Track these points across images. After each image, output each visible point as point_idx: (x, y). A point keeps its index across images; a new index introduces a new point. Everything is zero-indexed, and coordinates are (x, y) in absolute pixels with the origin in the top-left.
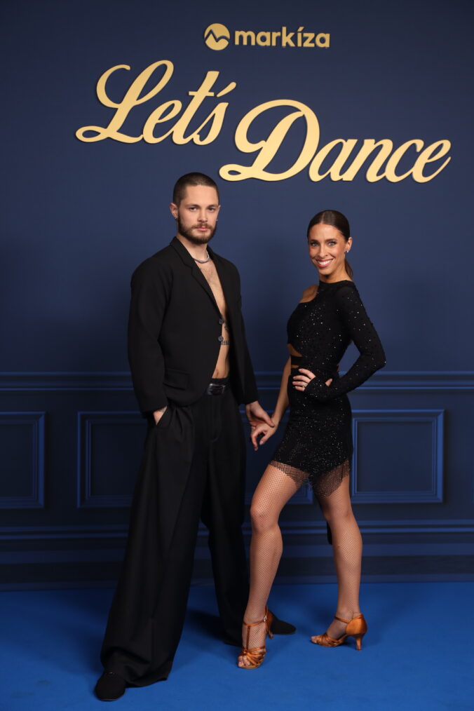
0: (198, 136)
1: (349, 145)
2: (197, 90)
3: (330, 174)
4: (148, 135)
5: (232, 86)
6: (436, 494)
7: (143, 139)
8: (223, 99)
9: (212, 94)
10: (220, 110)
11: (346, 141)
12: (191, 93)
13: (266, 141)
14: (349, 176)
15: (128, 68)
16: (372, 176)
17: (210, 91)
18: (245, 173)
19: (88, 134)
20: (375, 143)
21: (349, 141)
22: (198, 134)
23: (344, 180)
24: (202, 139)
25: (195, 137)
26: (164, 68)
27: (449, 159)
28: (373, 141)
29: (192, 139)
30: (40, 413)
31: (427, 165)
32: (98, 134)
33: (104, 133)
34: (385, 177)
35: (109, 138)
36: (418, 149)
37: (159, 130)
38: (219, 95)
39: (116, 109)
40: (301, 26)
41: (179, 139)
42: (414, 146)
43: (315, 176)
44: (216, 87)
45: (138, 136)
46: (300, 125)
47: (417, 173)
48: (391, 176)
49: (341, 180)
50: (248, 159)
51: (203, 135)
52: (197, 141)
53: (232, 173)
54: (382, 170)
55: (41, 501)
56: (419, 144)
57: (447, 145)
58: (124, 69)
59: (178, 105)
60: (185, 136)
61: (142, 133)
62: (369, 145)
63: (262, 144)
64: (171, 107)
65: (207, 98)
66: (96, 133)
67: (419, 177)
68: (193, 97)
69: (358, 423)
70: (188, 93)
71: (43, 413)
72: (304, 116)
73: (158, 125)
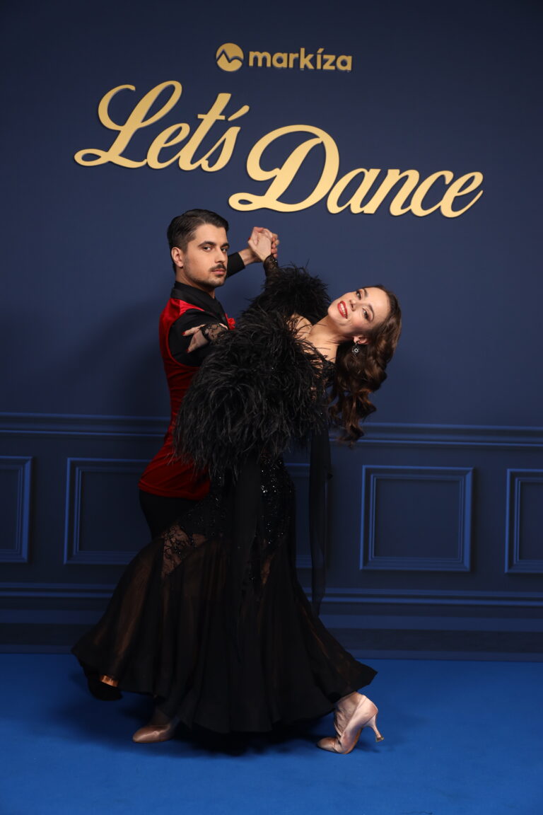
0: (207, 162)
1: (371, 175)
2: (206, 113)
3: (350, 205)
4: (152, 160)
5: (245, 109)
6: (463, 562)
7: (147, 164)
8: (235, 123)
9: (223, 118)
10: (231, 135)
11: (368, 171)
12: (200, 116)
13: (280, 168)
14: (371, 208)
15: (133, 88)
16: (396, 209)
17: (221, 114)
18: (257, 202)
19: (88, 157)
20: (400, 174)
21: (372, 170)
22: (207, 159)
23: (365, 212)
24: (210, 165)
25: (203, 162)
26: (172, 89)
27: (481, 192)
28: (398, 171)
29: (200, 166)
30: (26, 458)
31: (456, 198)
32: (98, 157)
33: (105, 157)
34: (410, 211)
35: (110, 162)
36: (447, 182)
37: (164, 154)
38: (230, 119)
39: (119, 132)
40: (322, 47)
41: (186, 164)
42: (442, 177)
43: (333, 208)
44: (228, 111)
45: (141, 160)
46: (318, 153)
47: (446, 207)
48: (417, 210)
49: (363, 212)
50: (261, 188)
51: (212, 161)
52: (206, 167)
53: (243, 202)
54: (407, 202)
55: (25, 555)
56: (449, 175)
57: (479, 178)
58: (128, 90)
59: (186, 128)
60: (193, 162)
61: (146, 158)
62: (393, 176)
63: (276, 171)
64: (178, 131)
65: (217, 121)
66: (97, 157)
67: (447, 211)
68: (202, 120)
69: (377, 480)
70: (197, 116)
71: (30, 458)
72: (322, 143)
73: (163, 150)
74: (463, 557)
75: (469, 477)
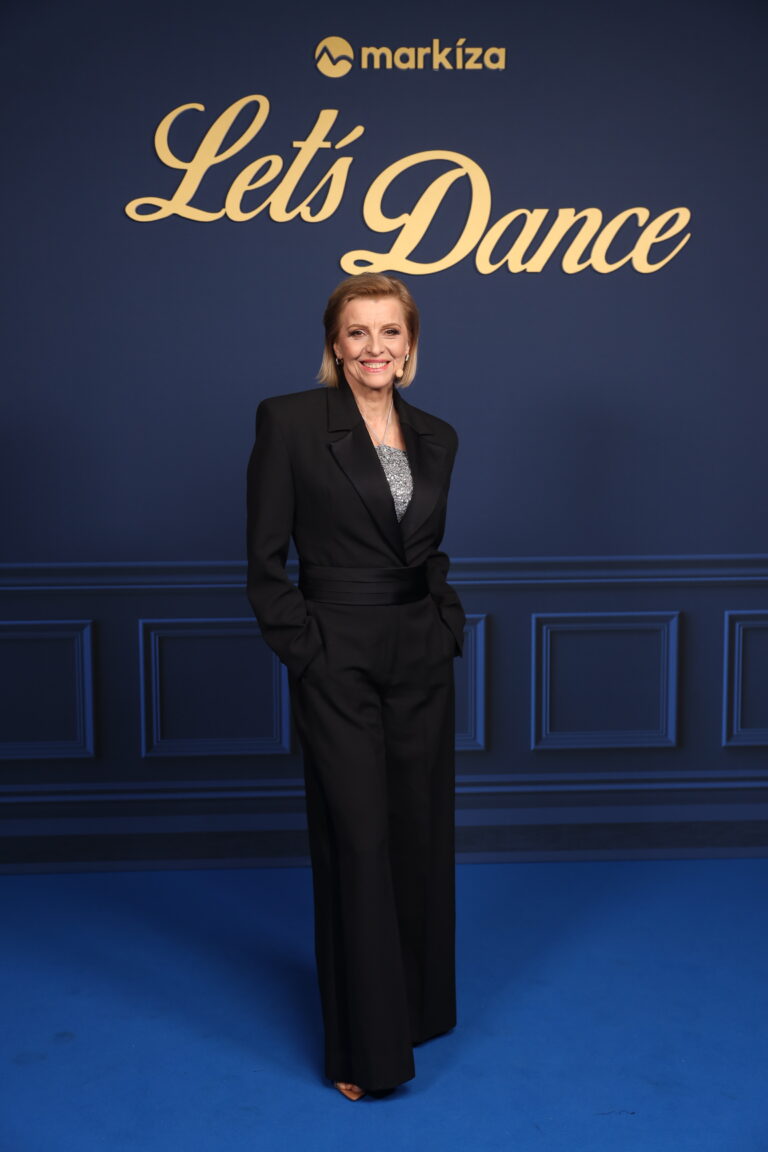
0: (308, 209)
1: (536, 218)
2: (304, 139)
3: (507, 261)
4: (233, 209)
5: (358, 131)
6: (666, 734)
7: (226, 215)
9: (328, 145)
10: (341, 169)
11: (531, 212)
12: (296, 144)
13: (410, 213)
14: (537, 264)
15: (200, 107)
16: (571, 264)
17: (325, 140)
18: (380, 263)
19: (144, 209)
20: (576, 214)
21: (536, 211)
22: (308, 205)
23: (528, 270)
24: (313, 213)
25: (303, 209)
26: (255, 106)
27: (688, 236)
28: (572, 211)
29: (299, 214)
30: (85, 621)
31: (654, 246)
33: (167, 208)
34: (590, 266)
35: (175, 215)
36: (641, 223)
37: (249, 201)
38: (338, 146)
39: (185, 172)
41: (279, 214)
42: (634, 217)
43: (484, 266)
44: (334, 135)
45: (218, 211)
46: (462, 190)
47: (639, 258)
48: (601, 265)
49: (525, 271)
50: (384, 242)
51: (315, 208)
52: (307, 216)
53: (360, 263)
54: (586, 255)
56: (643, 214)
57: (684, 215)
58: (195, 111)
59: (277, 162)
60: (289, 209)
61: (224, 207)
62: (566, 218)
63: (404, 218)
64: (267, 166)
65: (320, 151)
66: (156, 209)
67: (642, 266)
68: (299, 149)
69: (551, 633)
70: (292, 144)
71: (89, 621)
72: (467, 175)
73: (247, 194)
74: (667, 729)
75: (674, 625)
